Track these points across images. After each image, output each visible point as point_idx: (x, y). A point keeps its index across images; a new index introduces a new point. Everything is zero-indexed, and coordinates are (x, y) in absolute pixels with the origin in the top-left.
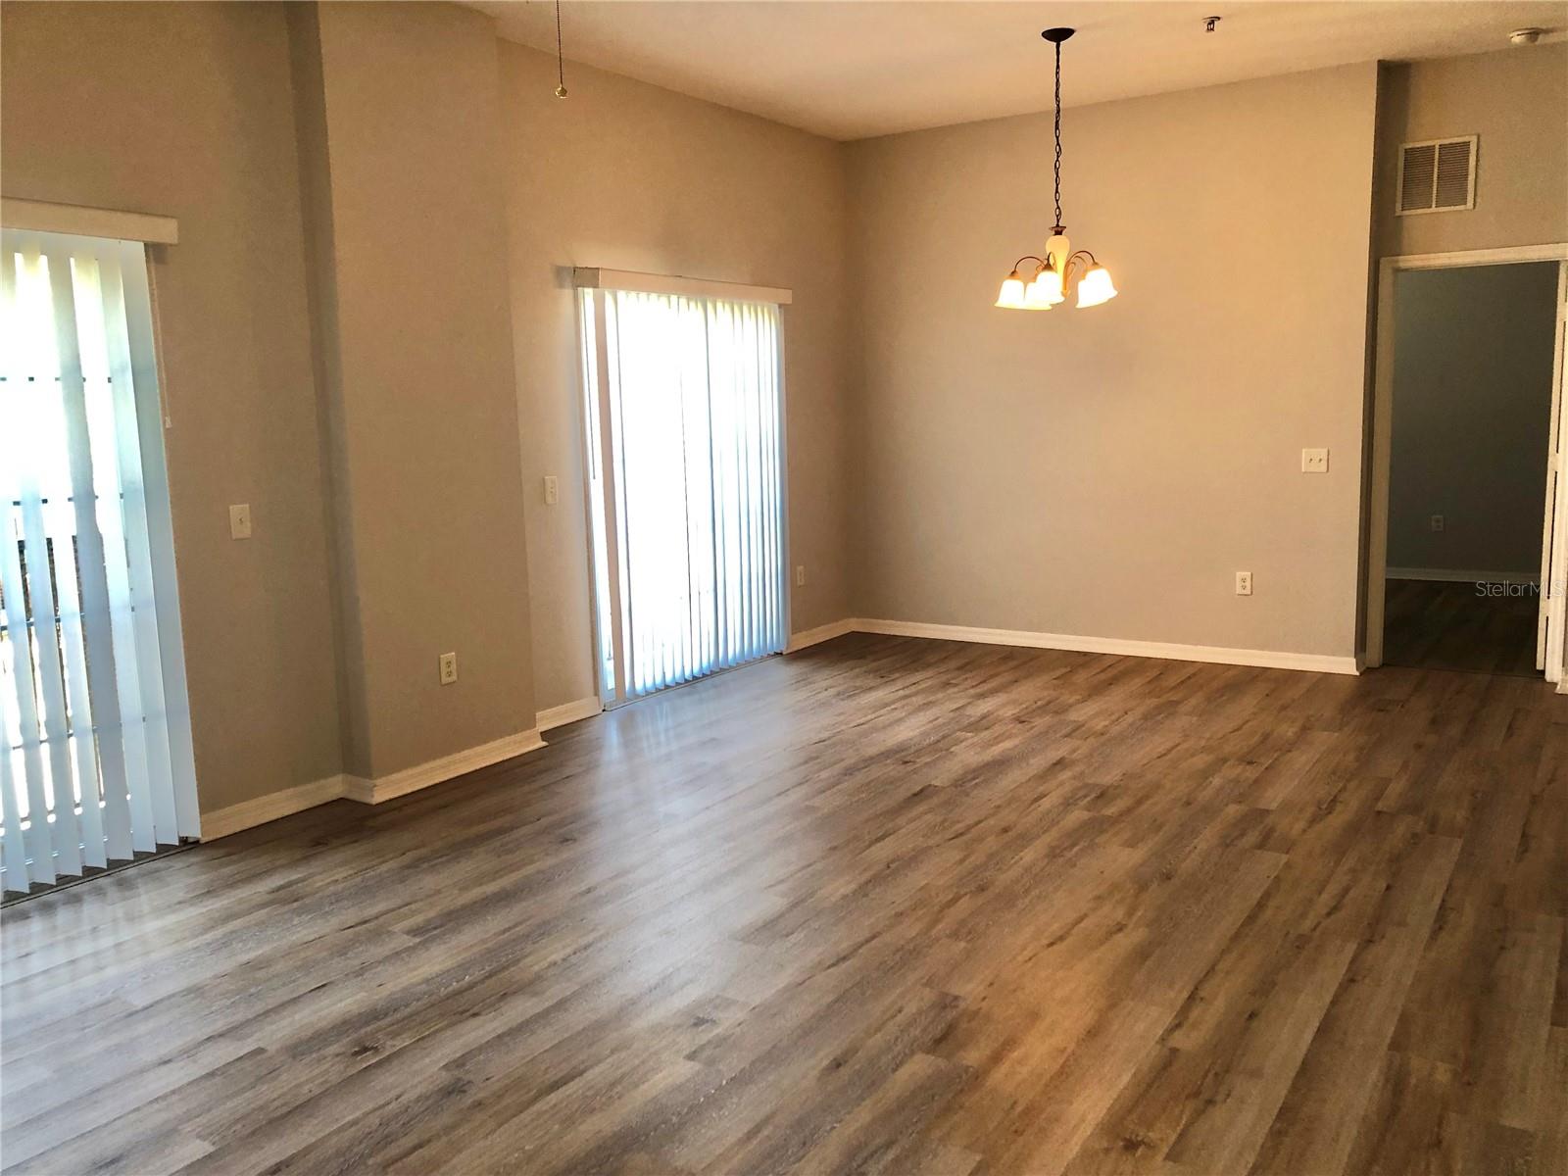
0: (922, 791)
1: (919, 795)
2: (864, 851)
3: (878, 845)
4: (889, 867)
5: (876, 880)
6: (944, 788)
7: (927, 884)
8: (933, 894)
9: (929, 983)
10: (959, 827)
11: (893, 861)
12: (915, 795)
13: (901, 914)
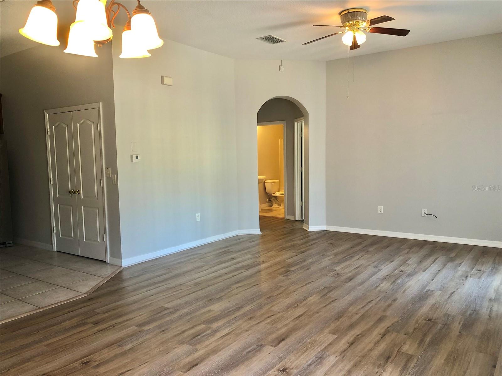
0: (279, 344)
1: (281, 340)
2: (306, 312)
3: (301, 313)
4: (298, 305)
5: (301, 301)
6: (268, 345)
7: (285, 299)
8: (284, 297)
9: (289, 279)
10: (269, 320)
11: (295, 307)
12: (283, 340)
13: (294, 291)
